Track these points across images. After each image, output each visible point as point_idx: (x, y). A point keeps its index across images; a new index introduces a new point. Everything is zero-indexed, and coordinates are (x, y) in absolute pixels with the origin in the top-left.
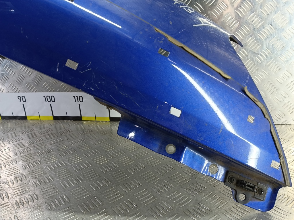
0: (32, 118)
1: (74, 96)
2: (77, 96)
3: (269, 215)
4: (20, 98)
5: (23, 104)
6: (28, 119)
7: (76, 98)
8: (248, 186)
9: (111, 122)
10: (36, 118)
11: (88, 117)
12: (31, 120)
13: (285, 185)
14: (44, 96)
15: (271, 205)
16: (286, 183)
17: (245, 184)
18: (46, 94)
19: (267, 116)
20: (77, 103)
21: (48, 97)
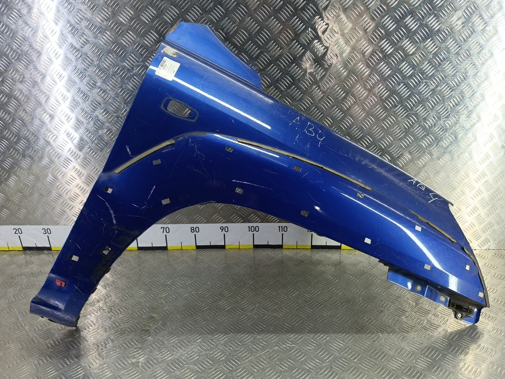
0: (231, 247)
1: (279, 227)
2: (282, 227)
3: (476, 326)
4: (222, 229)
5: (224, 234)
6: (227, 247)
7: (281, 228)
8: (464, 308)
9: (313, 250)
10: (235, 247)
11: (289, 245)
12: (230, 249)
13: (486, 306)
14: (249, 227)
15: (477, 320)
16: (486, 305)
17: (462, 308)
18: (251, 225)
19: (476, 265)
20: (281, 233)
21: (253, 228)
